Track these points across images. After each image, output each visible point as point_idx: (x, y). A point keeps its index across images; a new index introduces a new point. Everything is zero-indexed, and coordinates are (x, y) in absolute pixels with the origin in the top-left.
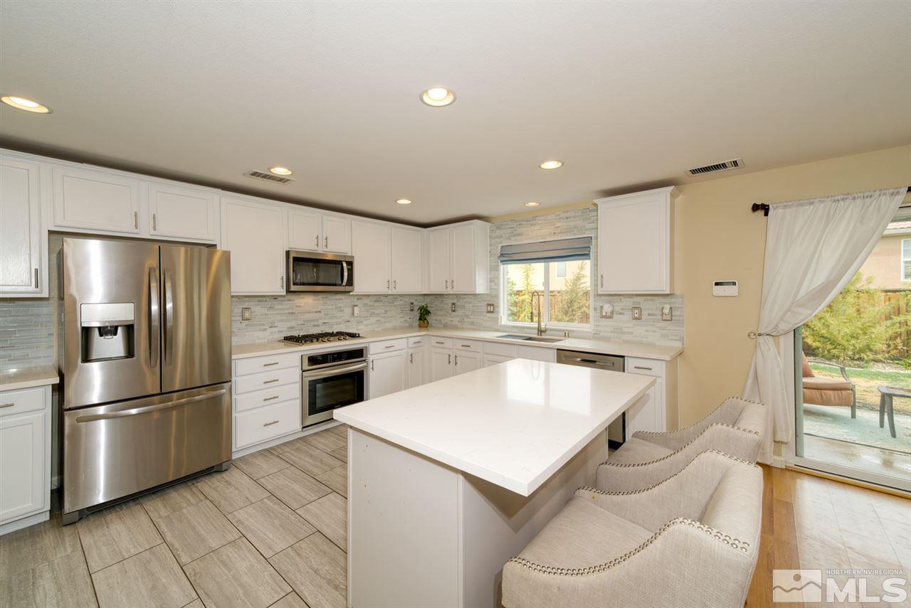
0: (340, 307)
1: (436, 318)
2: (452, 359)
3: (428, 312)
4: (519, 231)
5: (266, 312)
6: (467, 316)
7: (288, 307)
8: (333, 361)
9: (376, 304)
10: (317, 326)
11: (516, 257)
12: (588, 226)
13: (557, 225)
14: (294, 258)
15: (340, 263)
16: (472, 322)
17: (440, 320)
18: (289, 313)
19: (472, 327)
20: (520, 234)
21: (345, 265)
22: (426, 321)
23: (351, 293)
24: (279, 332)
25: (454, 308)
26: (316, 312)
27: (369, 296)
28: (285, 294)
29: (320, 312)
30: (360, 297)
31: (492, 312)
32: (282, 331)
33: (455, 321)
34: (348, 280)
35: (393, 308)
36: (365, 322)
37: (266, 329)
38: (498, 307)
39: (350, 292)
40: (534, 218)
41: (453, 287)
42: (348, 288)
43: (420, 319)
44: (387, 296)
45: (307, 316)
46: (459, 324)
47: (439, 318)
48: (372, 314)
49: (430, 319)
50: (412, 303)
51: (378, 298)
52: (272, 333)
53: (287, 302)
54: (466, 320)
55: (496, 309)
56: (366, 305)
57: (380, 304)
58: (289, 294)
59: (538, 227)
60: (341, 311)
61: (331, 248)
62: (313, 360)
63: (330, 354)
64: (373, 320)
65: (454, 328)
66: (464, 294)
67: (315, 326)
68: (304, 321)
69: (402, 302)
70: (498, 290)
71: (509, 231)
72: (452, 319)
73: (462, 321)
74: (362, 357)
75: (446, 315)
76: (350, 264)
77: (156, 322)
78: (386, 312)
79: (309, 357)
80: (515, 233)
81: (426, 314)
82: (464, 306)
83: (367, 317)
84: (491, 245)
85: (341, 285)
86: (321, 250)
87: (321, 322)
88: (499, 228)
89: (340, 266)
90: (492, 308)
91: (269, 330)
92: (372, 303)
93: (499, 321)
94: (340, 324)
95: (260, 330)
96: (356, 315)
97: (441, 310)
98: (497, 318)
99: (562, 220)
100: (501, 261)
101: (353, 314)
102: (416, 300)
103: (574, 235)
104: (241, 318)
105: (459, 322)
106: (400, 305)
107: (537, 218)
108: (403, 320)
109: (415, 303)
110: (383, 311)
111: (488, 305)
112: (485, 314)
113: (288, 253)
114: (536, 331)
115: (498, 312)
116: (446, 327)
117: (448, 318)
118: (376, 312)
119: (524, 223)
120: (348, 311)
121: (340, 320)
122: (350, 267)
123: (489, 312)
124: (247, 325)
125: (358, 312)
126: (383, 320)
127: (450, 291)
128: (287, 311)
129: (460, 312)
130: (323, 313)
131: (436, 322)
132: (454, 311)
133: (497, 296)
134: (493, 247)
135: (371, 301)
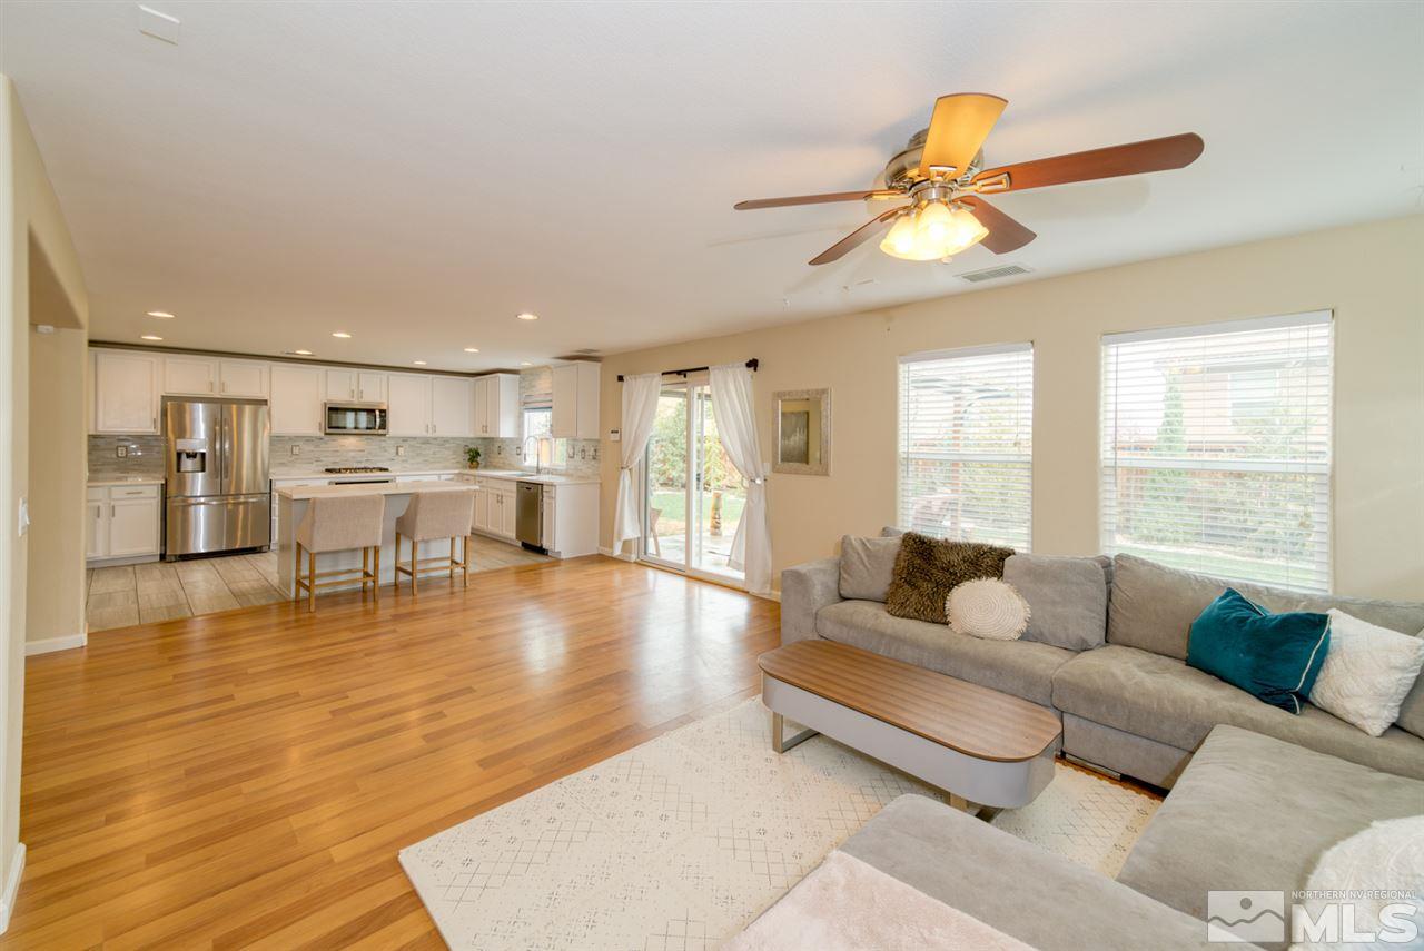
0: (384, 447)
3: (478, 454)
4: (534, 383)
6: (507, 458)
7: (326, 446)
14: (330, 408)
21: (376, 412)
23: (388, 436)
26: (360, 451)
28: (322, 436)
30: (398, 439)
33: (501, 462)
34: (381, 424)
36: (411, 461)
37: (312, 463)
38: (522, 449)
39: (384, 435)
42: (381, 432)
43: (472, 460)
49: (482, 460)
50: (456, 446)
52: (317, 466)
53: (323, 443)
55: (521, 452)
56: (411, 446)
58: (326, 436)
60: (385, 451)
64: (421, 459)
71: (529, 382)
72: (498, 461)
73: (504, 463)
75: (496, 457)
76: (384, 412)
77: (218, 453)
78: (435, 453)
80: (531, 384)
81: (476, 456)
82: (505, 449)
85: (376, 429)
86: (355, 400)
88: (524, 379)
89: (372, 413)
90: (519, 450)
91: (315, 463)
92: (420, 445)
95: (307, 463)
96: (400, 454)
97: (489, 452)
100: (524, 409)
101: (397, 453)
102: (461, 443)
104: (290, 453)
108: (455, 461)
109: (461, 446)
113: (325, 404)
118: (423, 452)
120: (392, 451)
121: (384, 458)
122: (382, 414)
124: (295, 459)
125: (403, 452)
126: (431, 460)
128: (332, 449)
129: (503, 455)
132: (500, 453)
135: (416, 443)
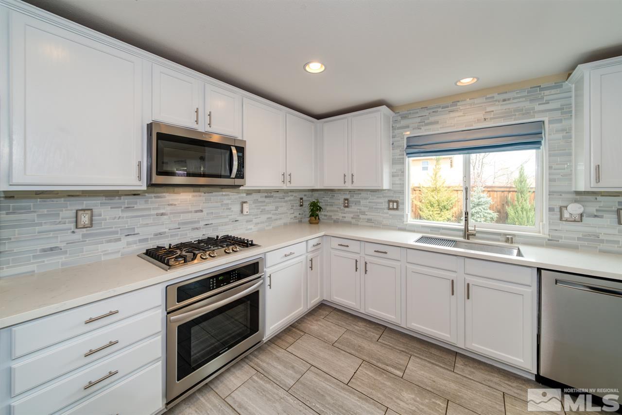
0: (227, 204)
1: (326, 213)
2: (361, 266)
3: (318, 208)
4: (432, 119)
5: (120, 214)
6: (363, 213)
7: (156, 206)
8: (218, 286)
9: (267, 200)
10: (197, 229)
11: (429, 148)
12: (538, 108)
13: (489, 109)
14: (158, 133)
15: (228, 148)
16: (368, 220)
17: (331, 216)
18: (157, 215)
19: (369, 224)
20: (436, 123)
21: (234, 151)
22: (317, 217)
23: (241, 188)
24: (141, 241)
25: (347, 204)
26: (196, 212)
27: (259, 191)
28: (144, 188)
29: (202, 211)
30: (249, 193)
31: (397, 209)
32: (146, 240)
33: (348, 217)
34: (238, 170)
35: (284, 204)
36: (255, 221)
37: (119, 240)
38: (403, 204)
39: (240, 186)
40: (455, 104)
41: (353, 182)
42: (238, 182)
43: (311, 216)
44: (277, 191)
45: (183, 218)
46: (353, 221)
47: (328, 214)
48: (263, 211)
49: (321, 214)
50: (301, 199)
51: (269, 193)
52: (128, 244)
53: (154, 199)
54: (361, 216)
55: (400, 207)
56: (256, 201)
57: (271, 200)
58: (152, 189)
59: (461, 114)
60: (228, 209)
61: (215, 128)
62: (185, 292)
63: (212, 277)
64: (264, 217)
65: (348, 224)
66: (359, 190)
67: (194, 229)
68: (179, 224)
69: (292, 198)
70: (402, 185)
71: (418, 120)
72: (344, 215)
73: (356, 217)
74: (257, 272)
75: (337, 211)
76: (241, 150)
78: (277, 208)
79: (179, 289)
80: (426, 121)
81: (317, 210)
82: (360, 202)
83: (257, 215)
84: (394, 137)
85: (229, 177)
86: (202, 128)
87: (202, 224)
88: (404, 117)
89: (229, 152)
90: (395, 204)
91: (125, 240)
92: (264, 199)
93: (405, 219)
94: (226, 224)
95: (110, 241)
96: (245, 213)
97: (332, 205)
98: (403, 216)
99: (497, 103)
100: (407, 154)
101: (242, 211)
102: (305, 195)
103: (514, 120)
104: (73, 226)
105: (352, 218)
106: (290, 200)
107: (458, 104)
108: (293, 216)
109: (305, 198)
110: (274, 208)
111: (389, 201)
112: (386, 211)
113: (150, 127)
114: (462, 233)
115: (403, 209)
116: (337, 223)
117: (340, 214)
118: (267, 208)
119: (440, 110)
120: (237, 208)
121: (227, 220)
122: (241, 154)
123: (389, 209)
124: (84, 236)
125: (248, 210)
126: (274, 217)
127: (349, 186)
128: (155, 212)
129: (354, 208)
130: (205, 212)
131: (325, 218)
132: (347, 207)
133: (402, 192)
134: (396, 139)
135: (261, 197)
